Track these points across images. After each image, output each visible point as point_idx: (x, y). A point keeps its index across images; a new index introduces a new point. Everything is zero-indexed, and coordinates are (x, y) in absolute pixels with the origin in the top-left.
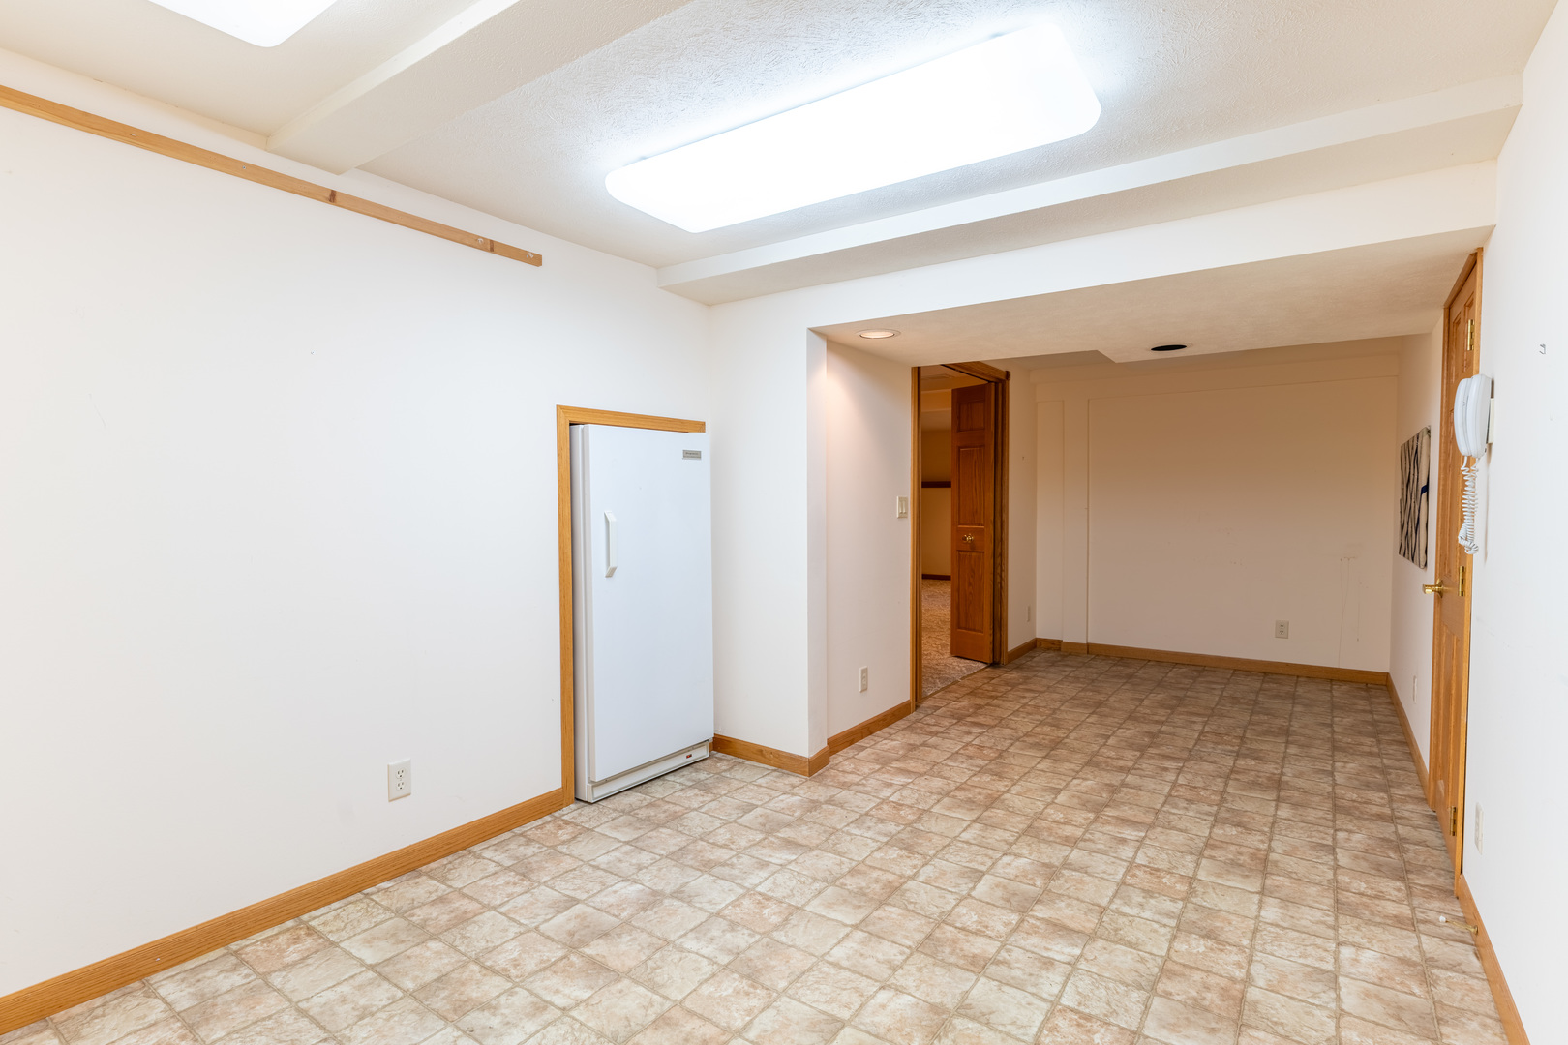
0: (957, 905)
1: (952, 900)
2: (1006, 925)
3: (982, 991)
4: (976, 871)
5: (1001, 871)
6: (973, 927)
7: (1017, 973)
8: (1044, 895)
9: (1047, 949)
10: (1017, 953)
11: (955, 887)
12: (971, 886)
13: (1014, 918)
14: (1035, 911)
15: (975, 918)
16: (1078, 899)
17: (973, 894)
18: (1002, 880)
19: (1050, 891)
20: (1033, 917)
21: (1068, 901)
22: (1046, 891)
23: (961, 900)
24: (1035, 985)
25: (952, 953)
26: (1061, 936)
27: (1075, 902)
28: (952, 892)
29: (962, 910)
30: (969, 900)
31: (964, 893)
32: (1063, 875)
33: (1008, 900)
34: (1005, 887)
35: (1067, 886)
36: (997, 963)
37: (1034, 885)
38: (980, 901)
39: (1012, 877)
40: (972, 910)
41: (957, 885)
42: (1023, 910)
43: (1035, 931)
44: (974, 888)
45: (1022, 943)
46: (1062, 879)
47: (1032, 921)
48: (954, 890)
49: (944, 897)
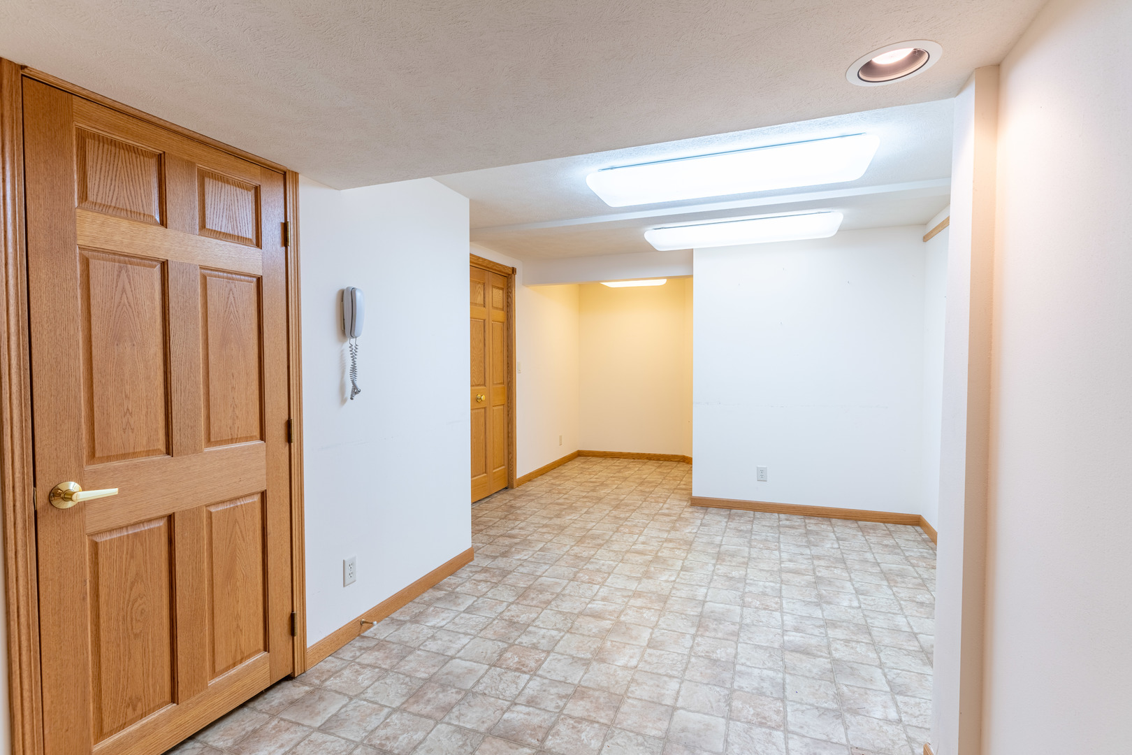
0: (657, 622)
1: (662, 624)
2: (627, 614)
3: (633, 586)
4: (654, 648)
5: (636, 650)
6: (644, 610)
7: (618, 594)
8: (605, 635)
9: (605, 605)
10: (619, 601)
11: (663, 633)
12: (654, 636)
13: (623, 618)
14: (611, 624)
15: (645, 615)
16: (583, 635)
17: (651, 630)
18: (634, 643)
19: (601, 639)
20: (612, 620)
21: (590, 633)
22: (603, 639)
23: (656, 625)
24: (610, 590)
25: (650, 597)
26: (597, 612)
27: (586, 633)
28: (664, 629)
29: (654, 619)
30: (651, 626)
31: (656, 630)
32: (591, 653)
33: (628, 628)
34: (631, 637)
35: (589, 644)
36: (629, 596)
37: (612, 641)
38: (644, 626)
39: (627, 646)
40: (647, 620)
41: (662, 634)
42: (618, 623)
43: (611, 613)
44: (651, 634)
45: (617, 606)
46: (592, 649)
47: (613, 618)
48: (663, 631)
49: (667, 625)
